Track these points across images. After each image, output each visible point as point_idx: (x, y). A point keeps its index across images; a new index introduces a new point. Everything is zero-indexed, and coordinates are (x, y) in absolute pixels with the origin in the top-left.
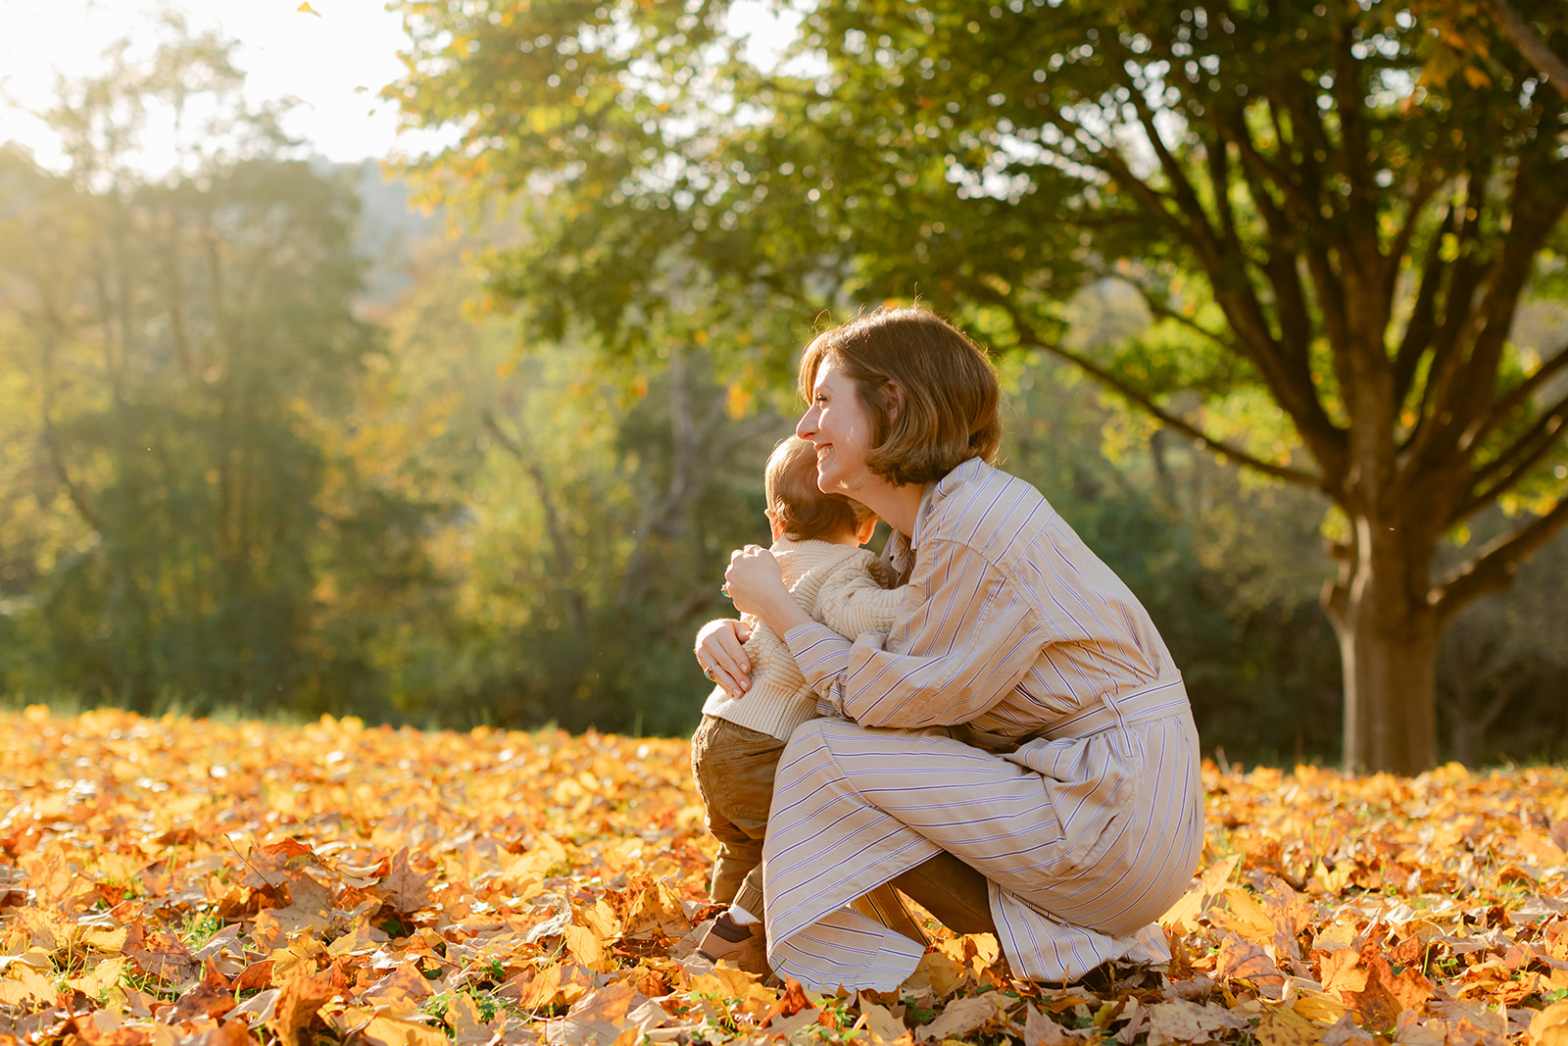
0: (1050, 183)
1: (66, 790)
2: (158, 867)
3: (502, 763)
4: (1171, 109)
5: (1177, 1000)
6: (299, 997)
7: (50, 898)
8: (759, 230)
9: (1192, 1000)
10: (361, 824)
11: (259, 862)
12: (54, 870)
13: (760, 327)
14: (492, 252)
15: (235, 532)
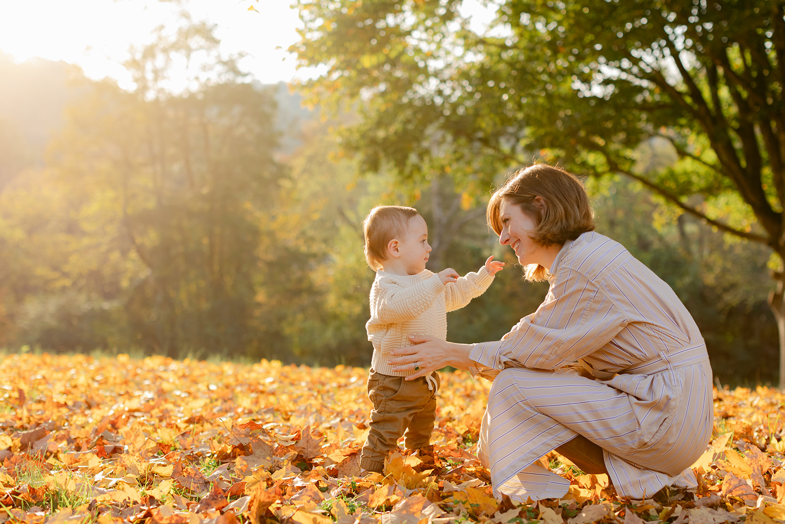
0: (625, 89)
1: (139, 396)
2: (186, 435)
3: (352, 383)
4: (688, 50)
5: (702, 507)
6: (260, 500)
7: (135, 450)
8: (477, 114)
9: (710, 507)
10: (284, 413)
11: (236, 432)
12: (137, 436)
13: (477, 164)
14: (343, 127)
15: (216, 268)
